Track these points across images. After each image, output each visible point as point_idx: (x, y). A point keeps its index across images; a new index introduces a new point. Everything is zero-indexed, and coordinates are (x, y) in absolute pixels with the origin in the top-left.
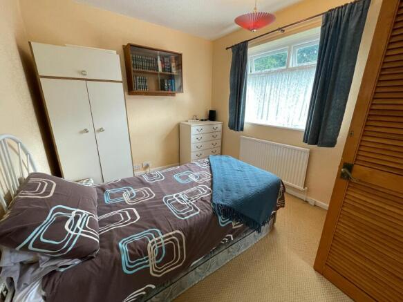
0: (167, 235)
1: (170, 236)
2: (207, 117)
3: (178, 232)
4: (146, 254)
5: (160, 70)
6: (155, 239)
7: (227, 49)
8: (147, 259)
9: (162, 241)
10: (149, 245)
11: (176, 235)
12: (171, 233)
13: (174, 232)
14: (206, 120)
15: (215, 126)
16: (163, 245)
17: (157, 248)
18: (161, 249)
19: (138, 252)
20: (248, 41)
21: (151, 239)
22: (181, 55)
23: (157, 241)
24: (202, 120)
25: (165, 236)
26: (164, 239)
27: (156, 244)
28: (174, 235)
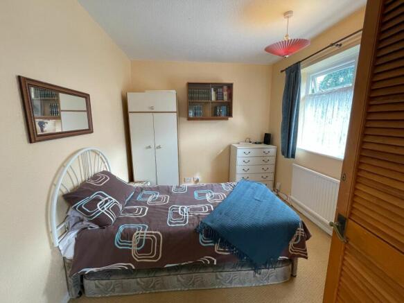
0: (150, 232)
1: (151, 234)
2: (263, 141)
3: (159, 233)
4: (131, 240)
5: (213, 98)
6: (141, 231)
7: (282, 71)
8: (131, 243)
9: (145, 235)
10: (135, 234)
11: (156, 235)
12: (153, 232)
13: (156, 232)
14: (260, 143)
15: (267, 151)
16: (144, 238)
17: (139, 238)
18: (141, 240)
19: (127, 236)
20: (300, 62)
21: (139, 230)
22: (232, 84)
23: (141, 234)
24: (256, 143)
25: (148, 232)
26: (147, 234)
27: (140, 235)
28: (155, 234)
